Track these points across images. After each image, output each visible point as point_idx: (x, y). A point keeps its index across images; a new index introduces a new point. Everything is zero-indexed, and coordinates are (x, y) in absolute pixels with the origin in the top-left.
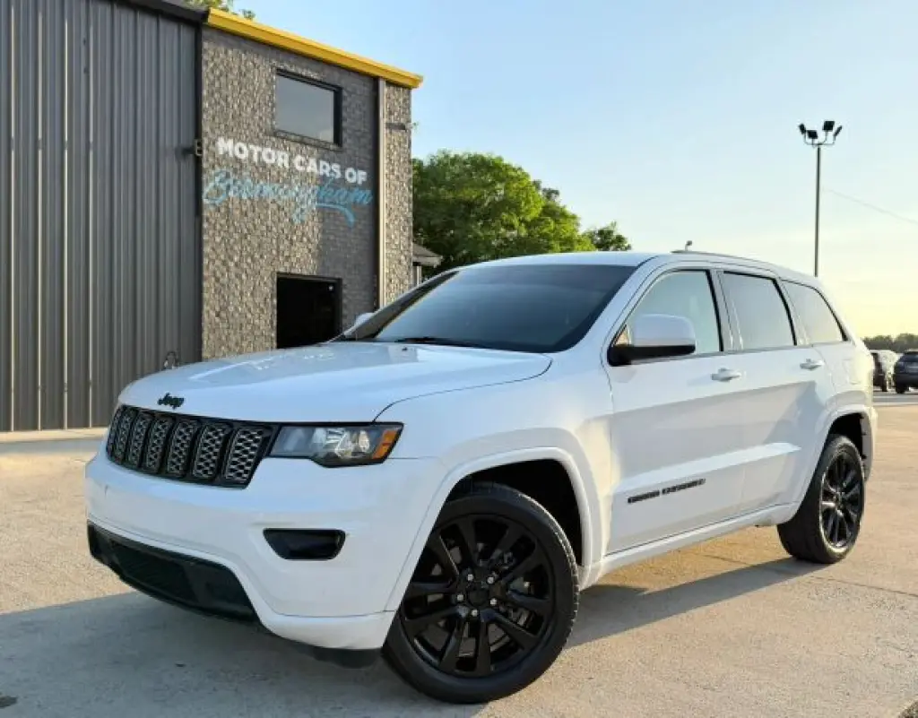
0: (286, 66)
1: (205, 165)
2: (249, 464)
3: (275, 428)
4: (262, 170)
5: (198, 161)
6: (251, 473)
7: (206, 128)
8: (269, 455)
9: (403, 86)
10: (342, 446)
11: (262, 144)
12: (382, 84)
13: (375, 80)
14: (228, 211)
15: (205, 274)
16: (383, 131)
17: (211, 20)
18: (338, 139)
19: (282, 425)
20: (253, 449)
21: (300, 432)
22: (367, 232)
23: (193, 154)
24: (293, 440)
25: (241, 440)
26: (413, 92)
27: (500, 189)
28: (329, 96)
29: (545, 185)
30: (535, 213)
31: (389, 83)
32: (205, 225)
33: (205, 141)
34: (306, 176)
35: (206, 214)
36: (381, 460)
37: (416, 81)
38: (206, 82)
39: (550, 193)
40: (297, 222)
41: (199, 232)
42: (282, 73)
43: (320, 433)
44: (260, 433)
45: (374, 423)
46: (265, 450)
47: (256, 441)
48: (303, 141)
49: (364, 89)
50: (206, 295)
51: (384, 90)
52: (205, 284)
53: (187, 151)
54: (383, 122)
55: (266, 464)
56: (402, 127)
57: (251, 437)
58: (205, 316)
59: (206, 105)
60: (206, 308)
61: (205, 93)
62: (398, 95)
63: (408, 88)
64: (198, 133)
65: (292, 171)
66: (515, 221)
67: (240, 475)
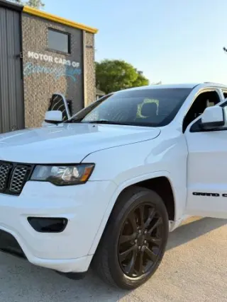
0: (51, 26)
1: (24, 61)
2: (20, 184)
3: (33, 166)
4: (44, 62)
5: (21, 60)
6: (22, 188)
7: (24, 48)
8: (29, 179)
9: (92, 33)
10: (66, 175)
11: (44, 54)
12: (84, 32)
13: (82, 31)
14: (32, 77)
15: (25, 99)
16: (85, 49)
17: (24, 10)
18: (69, 52)
19: (36, 165)
20: (22, 176)
21: (45, 168)
22: (80, 84)
23: (20, 58)
24: (41, 172)
25: (17, 172)
26: (95, 35)
27: (124, 72)
28: (66, 36)
29: (138, 70)
30: (135, 79)
31: (87, 32)
32: (24, 82)
33: (24, 53)
34: (59, 65)
35: (25, 78)
36: (84, 182)
37: (96, 31)
38: (23, 32)
39: (140, 73)
40: (56, 80)
41: (22, 85)
42: (50, 29)
43: (55, 168)
44: (25, 169)
45: (80, 164)
46: (28, 177)
47: (24, 172)
48: (58, 52)
49: (78, 34)
50: (26, 106)
51: (85, 34)
52: (25, 102)
53: (18, 56)
54: (85, 45)
55: (28, 184)
56: (91, 47)
57: (22, 170)
58: (26, 114)
59: (23, 40)
60: (26, 111)
61: (23, 36)
62: (90, 36)
63: (93, 34)
64: (21, 50)
65: (54, 63)
66: (129, 82)
67: (16, 189)
